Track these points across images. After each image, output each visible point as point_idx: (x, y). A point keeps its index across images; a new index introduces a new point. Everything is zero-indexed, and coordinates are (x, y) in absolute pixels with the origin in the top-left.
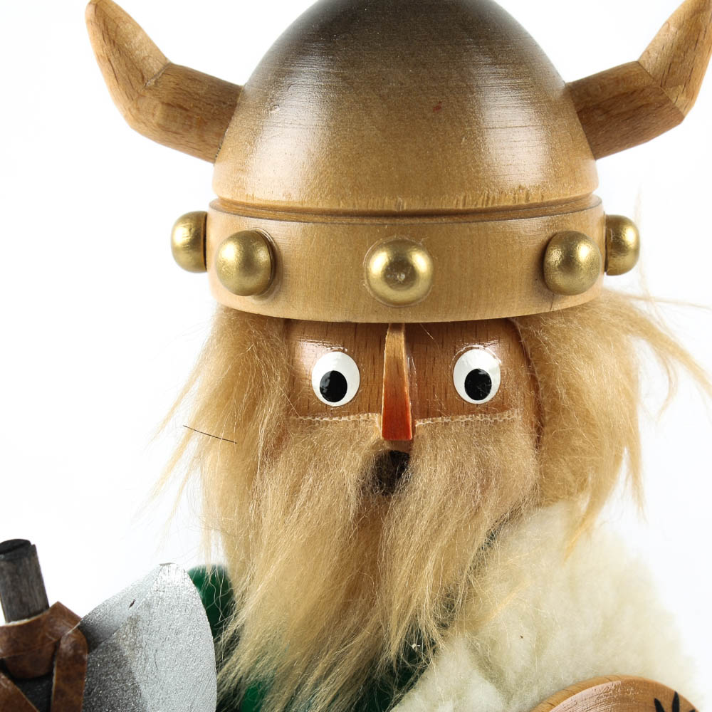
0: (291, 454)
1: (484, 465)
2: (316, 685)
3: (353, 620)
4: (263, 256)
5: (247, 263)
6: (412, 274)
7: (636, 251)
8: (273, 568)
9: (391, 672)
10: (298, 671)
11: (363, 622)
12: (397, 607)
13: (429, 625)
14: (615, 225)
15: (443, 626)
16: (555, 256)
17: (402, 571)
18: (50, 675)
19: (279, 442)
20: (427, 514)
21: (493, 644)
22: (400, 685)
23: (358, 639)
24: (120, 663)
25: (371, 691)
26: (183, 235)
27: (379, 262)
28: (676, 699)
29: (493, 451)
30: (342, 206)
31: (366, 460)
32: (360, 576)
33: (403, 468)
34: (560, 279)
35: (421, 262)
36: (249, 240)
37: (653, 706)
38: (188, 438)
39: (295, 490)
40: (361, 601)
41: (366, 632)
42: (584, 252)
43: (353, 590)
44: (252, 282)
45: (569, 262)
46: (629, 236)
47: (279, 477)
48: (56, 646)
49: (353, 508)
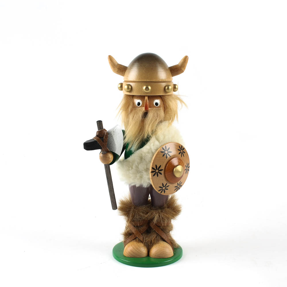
0: (133, 112)
1: (157, 114)
2: (136, 142)
3: (141, 133)
4: (130, 87)
5: (128, 88)
6: (148, 89)
7: (178, 89)
8: (131, 126)
9: (145, 140)
10: (133, 141)
11: (142, 134)
12: (146, 131)
13: (150, 134)
14: (175, 85)
15: (152, 134)
16: (166, 88)
17: (147, 127)
18: (103, 137)
19: (132, 111)
20: (150, 119)
21: (158, 137)
22: (146, 142)
23: (141, 136)
24: (112, 136)
25: (143, 143)
26: (119, 86)
27: (144, 88)
28: (182, 146)
29: (158, 112)
30: (140, 81)
31: (143, 113)
32: (142, 127)
33: (147, 114)
34: (167, 91)
35: (150, 88)
36: (128, 85)
37: (179, 146)
38: (120, 110)
39: (134, 117)
40: (141, 131)
41: (142, 135)
42: (170, 87)
43: (141, 130)
44: (129, 90)
45: (168, 88)
46: (177, 87)
47: (132, 115)
48: (104, 133)
49: (141, 119)
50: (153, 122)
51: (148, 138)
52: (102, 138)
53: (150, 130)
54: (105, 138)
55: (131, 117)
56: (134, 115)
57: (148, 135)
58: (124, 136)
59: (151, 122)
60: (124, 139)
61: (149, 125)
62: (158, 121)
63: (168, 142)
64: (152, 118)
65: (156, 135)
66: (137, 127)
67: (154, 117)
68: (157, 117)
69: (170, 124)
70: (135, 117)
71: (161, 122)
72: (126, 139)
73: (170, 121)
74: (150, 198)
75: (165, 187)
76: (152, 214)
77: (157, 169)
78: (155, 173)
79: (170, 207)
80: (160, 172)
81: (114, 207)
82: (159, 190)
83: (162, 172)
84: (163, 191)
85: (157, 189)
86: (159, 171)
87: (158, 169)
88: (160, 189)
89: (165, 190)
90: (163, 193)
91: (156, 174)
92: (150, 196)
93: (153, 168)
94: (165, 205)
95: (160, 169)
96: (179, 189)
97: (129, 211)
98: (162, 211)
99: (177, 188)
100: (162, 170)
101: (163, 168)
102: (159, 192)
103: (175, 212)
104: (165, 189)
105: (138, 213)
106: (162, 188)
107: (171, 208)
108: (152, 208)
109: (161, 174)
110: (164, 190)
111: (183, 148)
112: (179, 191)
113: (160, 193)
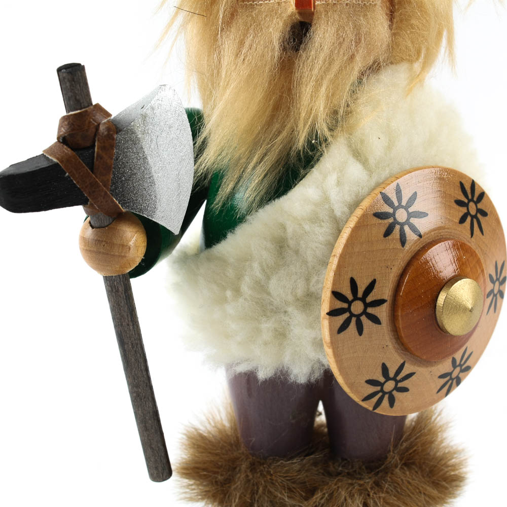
0: (240, 21)
1: (357, 28)
2: (254, 168)
3: (277, 126)
8: (228, 92)
9: (300, 160)
10: (244, 160)
11: (283, 126)
12: (303, 115)
13: (323, 128)
15: (331, 130)
17: (306, 92)
18: (93, 146)
19: (232, 15)
20: (322, 56)
21: (362, 142)
22: (305, 168)
23: (279, 138)
24: (136, 142)
25: (287, 170)
28: (473, 184)
29: (362, 21)
31: (285, 24)
32: (281, 97)
33: (307, 30)
37: (459, 185)
38: (177, 14)
39: (242, 43)
40: (282, 114)
41: (284, 134)
43: (277, 107)
47: (232, 37)
48: (97, 127)
49: (277, 54)
50: (335, 68)
51: (313, 147)
52: (87, 148)
53: (321, 108)
54: (103, 148)
55: (228, 45)
56: (245, 35)
57: (313, 133)
58: (200, 140)
59: (328, 70)
60: (199, 151)
61: (318, 84)
62: (359, 65)
63: (408, 167)
64: (332, 52)
65: (350, 131)
66: (259, 95)
67: (340, 44)
68: (358, 42)
69: (416, 79)
70: (247, 44)
71: (375, 68)
72: (209, 156)
73: (417, 66)
74: (322, 419)
75: (394, 379)
76: (331, 495)
77: (356, 298)
78: (347, 315)
79: (414, 463)
80: (370, 310)
81: (156, 468)
82: (366, 395)
83: (382, 312)
84: (386, 402)
85: (356, 392)
86: (367, 305)
87: (363, 299)
88: (372, 389)
89: (395, 393)
90: (384, 409)
91: (354, 320)
92: (321, 408)
93: (336, 295)
94: (394, 458)
95: (369, 299)
96: (458, 383)
97: (229, 481)
98: (377, 484)
99: (450, 382)
100: (379, 303)
101: (384, 291)
102: (368, 405)
103: (436, 485)
104: (398, 389)
105: (270, 492)
106: (382, 385)
107: (420, 468)
108: (331, 469)
109: (375, 320)
110: (390, 393)
111: (477, 194)
112: (457, 392)
113: (371, 409)
